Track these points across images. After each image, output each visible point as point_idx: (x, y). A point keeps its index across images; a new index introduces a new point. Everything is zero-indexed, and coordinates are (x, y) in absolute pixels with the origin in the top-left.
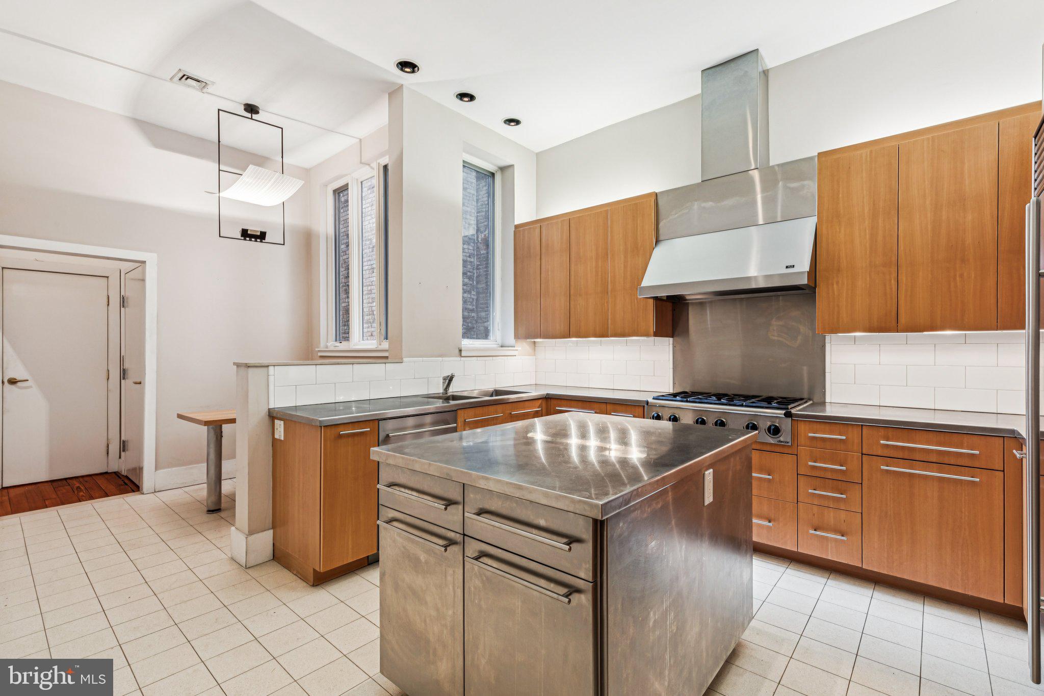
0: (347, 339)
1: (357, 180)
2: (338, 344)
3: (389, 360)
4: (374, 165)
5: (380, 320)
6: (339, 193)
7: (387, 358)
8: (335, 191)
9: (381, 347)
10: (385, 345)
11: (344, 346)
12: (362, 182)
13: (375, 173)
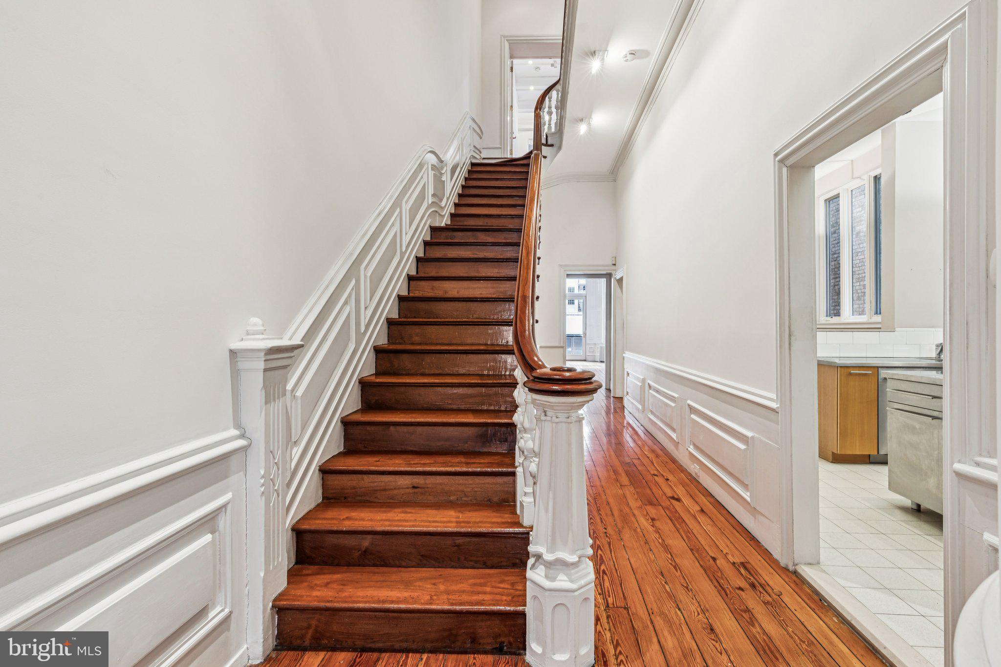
0: (838, 314)
1: (847, 189)
2: (829, 318)
3: (882, 330)
4: (865, 177)
5: (870, 298)
6: (829, 202)
7: (880, 328)
8: (826, 200)
9: (871, 321)
10: (878, 318)
11: (835, 320)
12: (852, 191)
13: (866, 182)
